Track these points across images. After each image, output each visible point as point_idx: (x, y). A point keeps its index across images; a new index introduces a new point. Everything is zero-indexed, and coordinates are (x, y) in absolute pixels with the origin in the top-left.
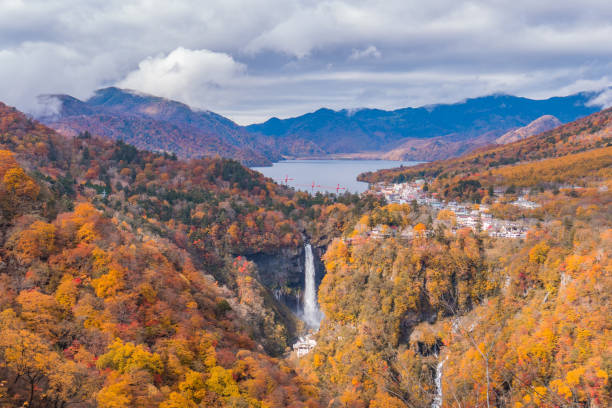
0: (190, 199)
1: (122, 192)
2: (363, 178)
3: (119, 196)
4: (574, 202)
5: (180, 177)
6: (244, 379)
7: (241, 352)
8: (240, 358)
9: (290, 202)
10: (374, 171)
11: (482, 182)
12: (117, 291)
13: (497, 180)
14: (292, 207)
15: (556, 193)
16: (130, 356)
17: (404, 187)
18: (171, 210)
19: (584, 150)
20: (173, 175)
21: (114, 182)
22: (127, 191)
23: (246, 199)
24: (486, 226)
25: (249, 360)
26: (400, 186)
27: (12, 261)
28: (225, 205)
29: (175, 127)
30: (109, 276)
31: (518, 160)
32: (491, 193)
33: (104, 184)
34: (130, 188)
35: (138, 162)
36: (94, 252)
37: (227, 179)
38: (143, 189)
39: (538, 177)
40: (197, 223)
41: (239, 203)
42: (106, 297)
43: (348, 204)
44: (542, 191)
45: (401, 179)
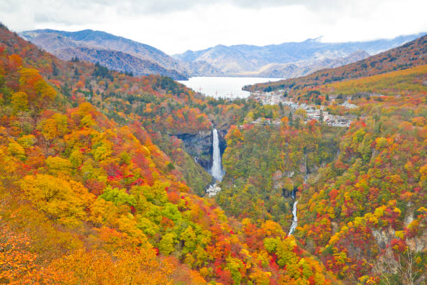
0: (143, 101)
1: (100, 96)
2: (246, 88)
3: (98, 98)
4: (380, 105)
5: (135, 87)
6: (185, 210)
7: (182, 194)
8: (183, 197)
9: (203, 103)
11: (321, 91)
12: (107, 156)
13: (331, 91)
14: (205, 107)
15: (368, 99)
16: (116, 196)
17: (272, 94)
18: (131, 107)
19: (385, 72)
20: (131, 85)
21: (94, 89)
22: (103, 95)
23: (175, 101)
24: (326, 118)
25: (188, 199)
26: (270, 93)
28: (164, 104)
29: (128, 55)
30: (102, 148)
31: (343, 78)
32: (327, 98)
33: (88, 91)
34: (105, 94)
35: (109, 77)
36: (93, 133)
37: (164, 88)
38: (113, 94)
39: (357, 89)
40: (146, 115)
41: (172, 103)
42: (100, 160)
43: (239, 104)
44: (360, 97)
45: (269, 90)
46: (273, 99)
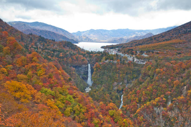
0: (59, 51)
1: (41, 49)
2: (102, 47)
3: (40, 50)
4: (158, 55)
5: (56, 46)
6: (76, 98)
7: (75, 91)
8: (74, 92)
9: (84, 53)
10: (105, 46)
11: (134, 49)
12: (43, 75)
13: (138, 49)
14: (85, 55)
15: (153, 53)
16: (47, 91)
17: (113, 50)
18: (54, 54)
19: (160, 42)
20: (54, 45)
21: (39, 46)
22: (42, 49)
23: (73, 52)
24: (135, 60)
25: (77, 93)
26: (112, 50)
27: (15, 67)
28: (68, 53)
30: (41, 71)
31: (143, 44)
32: (136, 52)
33: (36, 47)
34: (43, 48)
35: (45, 42)
36: (37, 65)
37: (68, 47)
38: (46, 49)
39: (148, 48)
40: (60, 58)
41: (71, 53)
42: (40, 76)
43: (99, 54)
44: (149, 52)
45: (112, 48)
46: (113, 52)
